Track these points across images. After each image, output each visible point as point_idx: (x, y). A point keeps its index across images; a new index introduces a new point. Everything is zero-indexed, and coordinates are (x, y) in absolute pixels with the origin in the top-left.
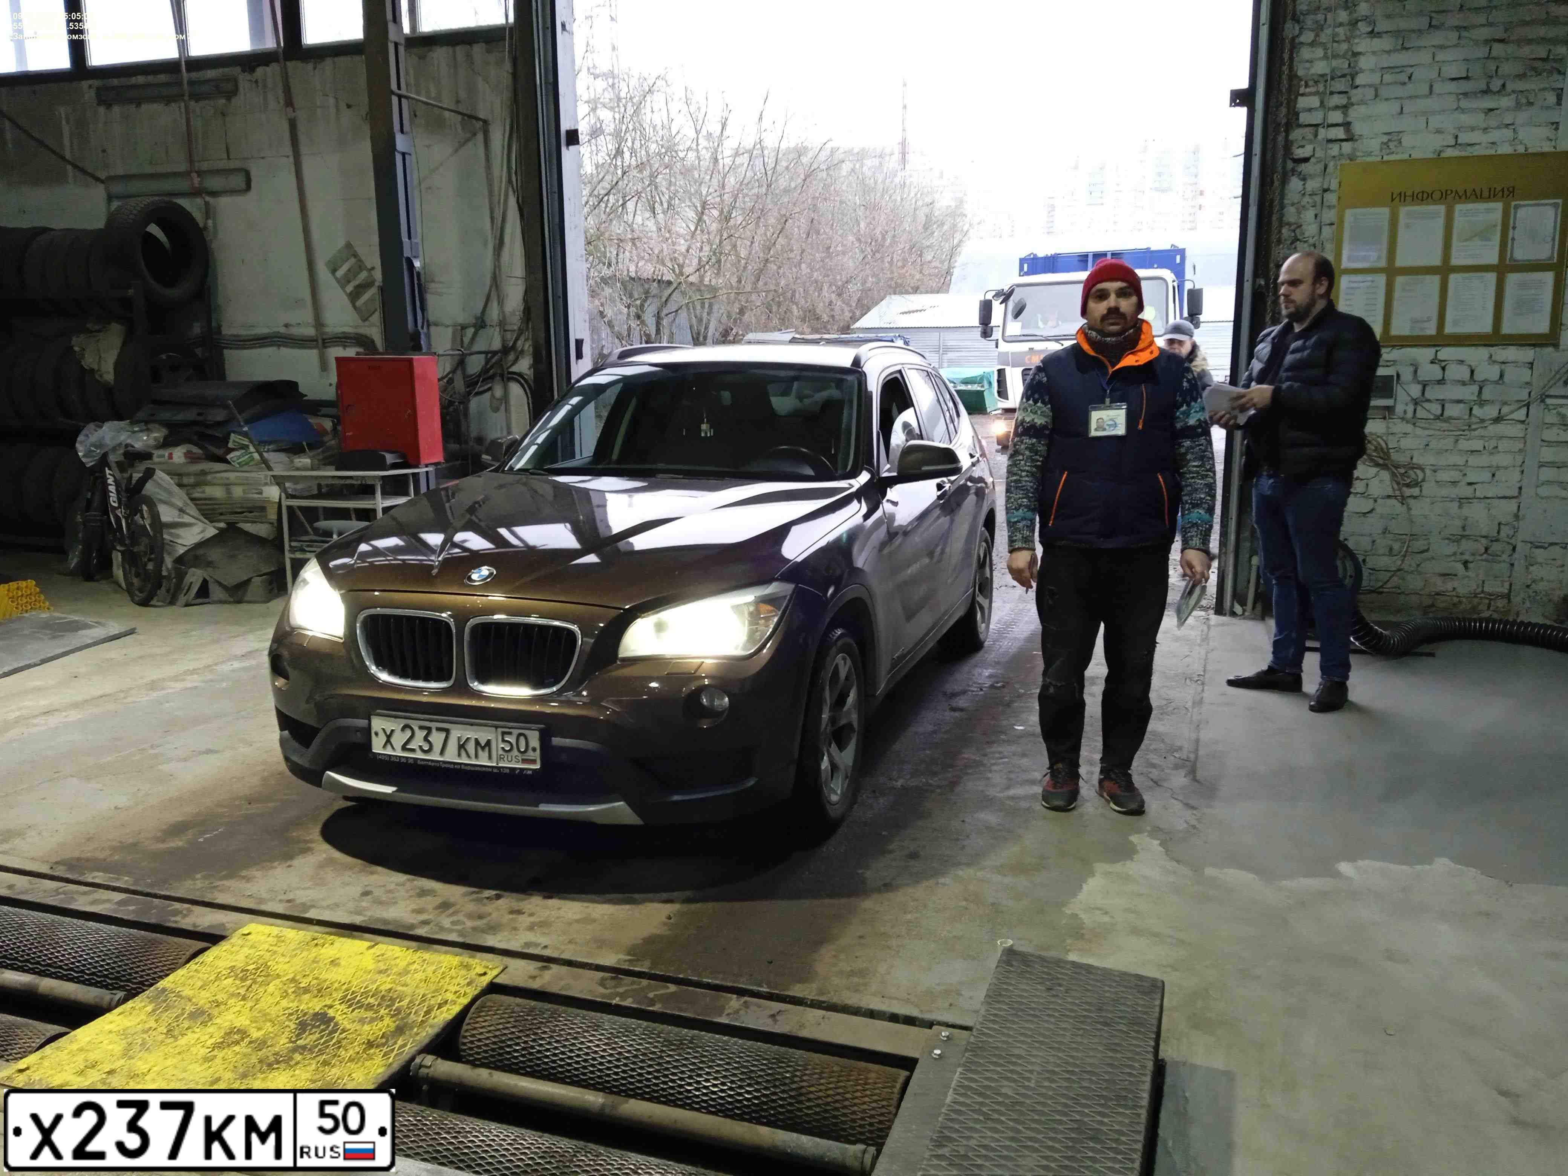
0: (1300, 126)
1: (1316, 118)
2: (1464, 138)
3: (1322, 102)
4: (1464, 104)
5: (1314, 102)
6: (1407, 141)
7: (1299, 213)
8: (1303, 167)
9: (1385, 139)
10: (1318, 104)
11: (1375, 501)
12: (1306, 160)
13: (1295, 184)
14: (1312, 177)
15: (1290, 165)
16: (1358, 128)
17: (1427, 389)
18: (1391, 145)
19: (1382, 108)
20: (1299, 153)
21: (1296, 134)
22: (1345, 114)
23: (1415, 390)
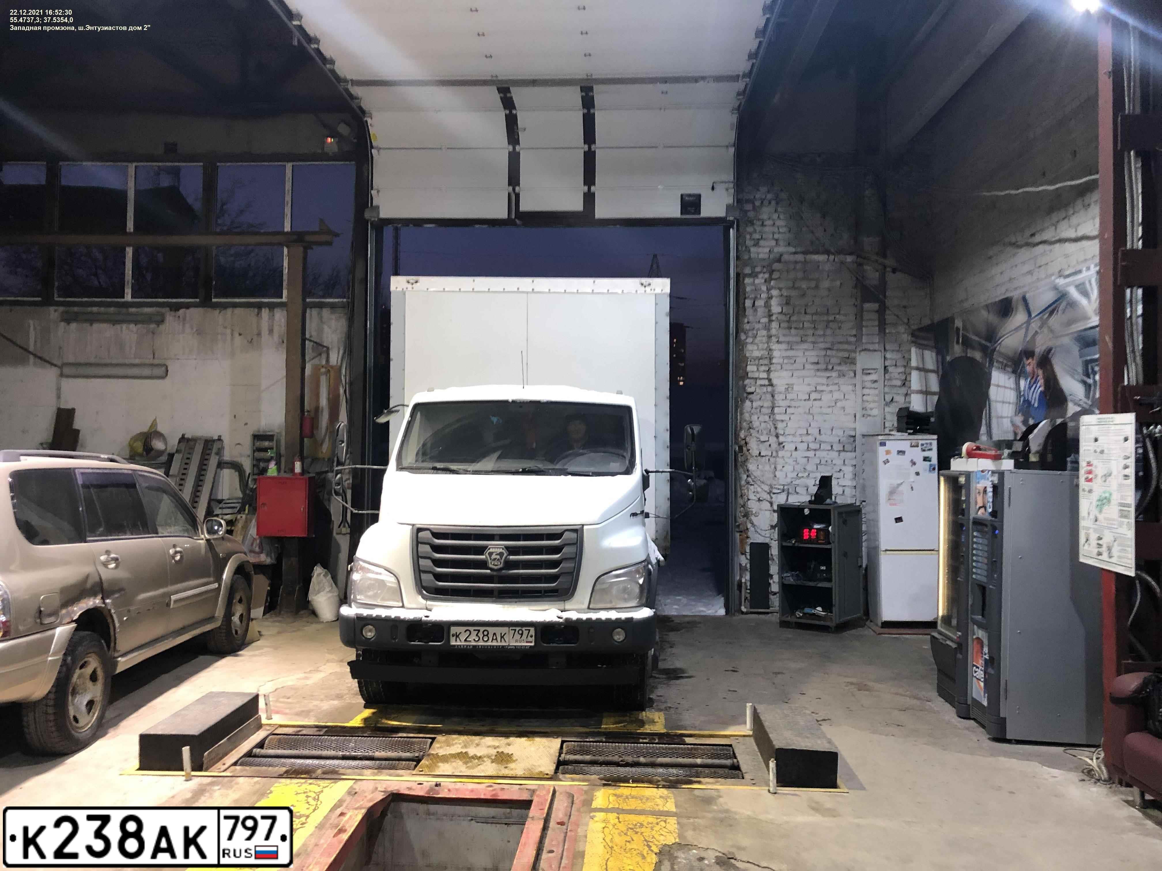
0: (748, 378)
1: (756, 375)
2: (819, 388)
3: (758, 369)
4: (818, 374)
5: (755, 368)
6: (796, 388)
7: (751, 417)
8: (750, 396)
9: (787, 387)
10: (756, 369)
12: (753, 393)
13: (748, 403)
14: (756, 401)
15: (745, 395)
16: (775, 382)
18: (790, 389)
19: (785, 374)
20: (749, 390)
21: (747, 382)
22: (769, 375)
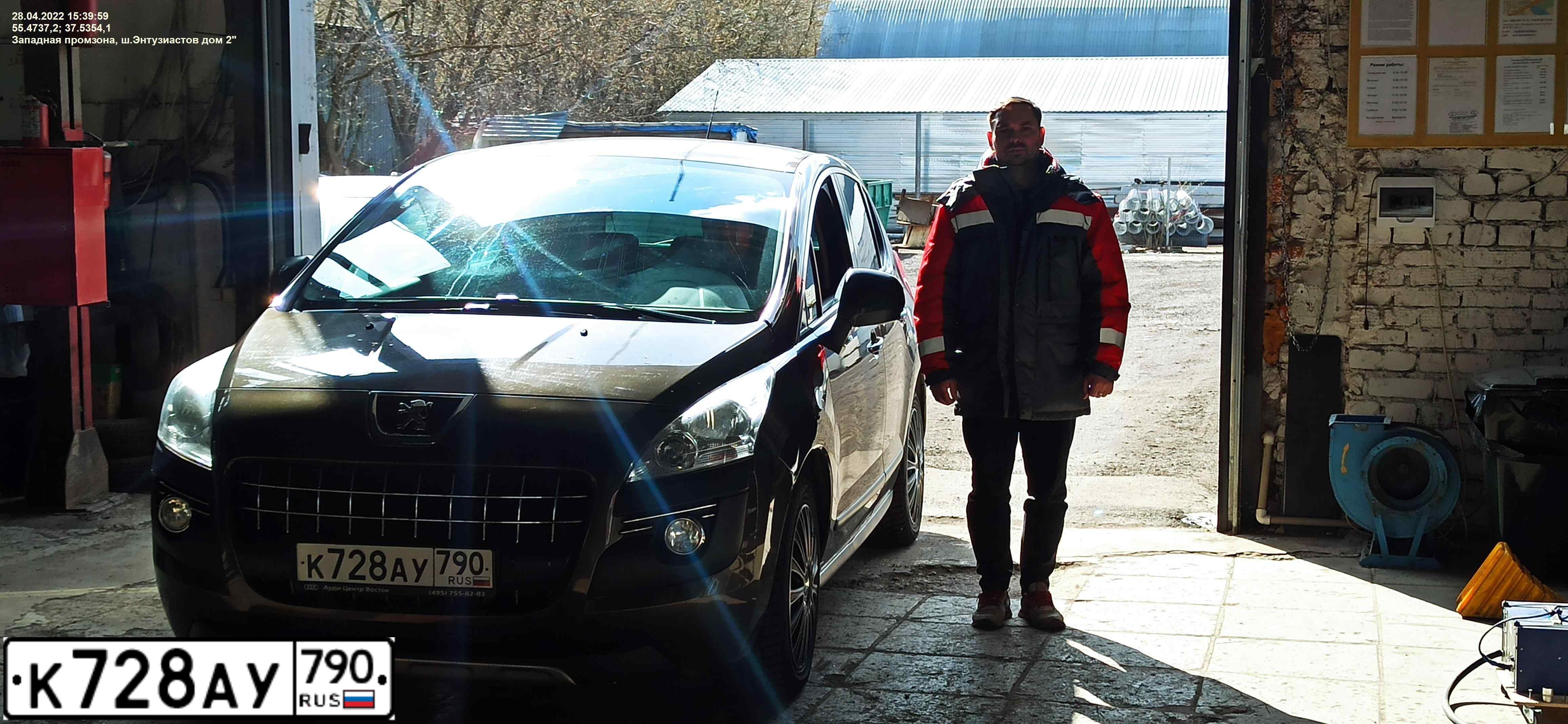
11: (1418, 356)
17: (1477, 207)
23: (1460, 208)
